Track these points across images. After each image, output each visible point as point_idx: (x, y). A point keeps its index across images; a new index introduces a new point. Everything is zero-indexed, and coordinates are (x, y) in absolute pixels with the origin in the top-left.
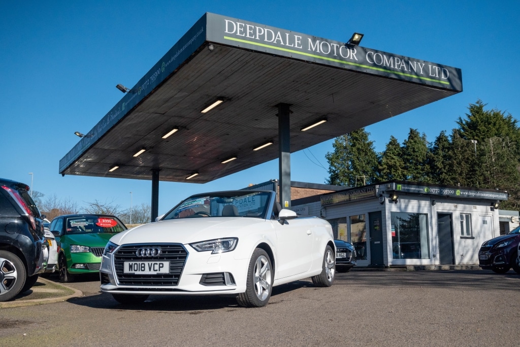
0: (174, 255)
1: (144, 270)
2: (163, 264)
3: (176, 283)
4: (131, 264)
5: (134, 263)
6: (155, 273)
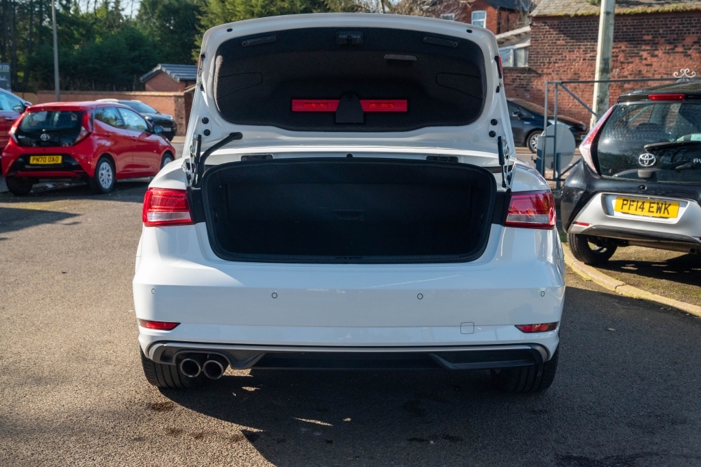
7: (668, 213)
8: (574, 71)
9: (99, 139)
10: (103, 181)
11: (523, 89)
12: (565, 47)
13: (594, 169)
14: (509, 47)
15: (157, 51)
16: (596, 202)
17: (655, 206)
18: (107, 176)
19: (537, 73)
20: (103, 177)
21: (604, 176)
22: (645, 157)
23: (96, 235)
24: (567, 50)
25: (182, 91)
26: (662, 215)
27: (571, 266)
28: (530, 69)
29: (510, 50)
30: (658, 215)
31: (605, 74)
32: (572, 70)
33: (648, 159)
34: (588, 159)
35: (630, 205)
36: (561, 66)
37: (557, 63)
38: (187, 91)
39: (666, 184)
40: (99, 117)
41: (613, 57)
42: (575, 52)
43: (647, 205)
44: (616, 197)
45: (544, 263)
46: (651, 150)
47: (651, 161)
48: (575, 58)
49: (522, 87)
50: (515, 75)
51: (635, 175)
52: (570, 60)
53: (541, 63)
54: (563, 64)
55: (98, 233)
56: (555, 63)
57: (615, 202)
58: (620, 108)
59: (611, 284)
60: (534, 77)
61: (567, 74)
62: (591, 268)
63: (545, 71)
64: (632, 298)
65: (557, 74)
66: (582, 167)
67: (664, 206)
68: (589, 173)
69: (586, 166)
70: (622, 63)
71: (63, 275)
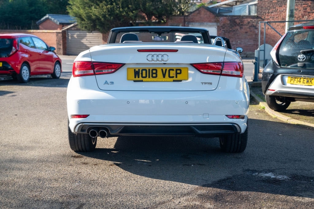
7: (312, 84)
8: (282, 17)
9: (22, 53)
10: (24, 76)
11: (254, 28)
12: (277, 4)
13: (277, 63)
14: (246, 4)
15: (45, 7)
16: (278, 79)
17: (306, 80)
18: (26, 74)
19: (262, 19)
20: (24, 74)
21: (282, 66)
22: (301, 56)
23: (26, 101)
24: (278, 6)
25: (60, 29)
26: (309, 84)
27: (268, 112)
28: (257, 16)
29: (246, 5)
30: (307, 84)
31: (291, 18)
32: (281, 17)
33: (302, 57)
34: (275, 59)
35: (294, 80)
36: (275, 15)
37: (273, 13)
38: (63, 30)
39: (311, 69)
40: (21, 41)
41: (304, 9)
42: (283, 7)
43: (302, 80)
44: (287, 76)
45: (238, 90)
46: (304, 53)
47: (303, 59)
48: (283, 10)
49: (253, 27)
50: (249, 20)
51: (297, 66)
52: (280, 11)
53: (264, 13)
54: (276, 14)
55: (27, 100)
56: (271, 13)
57: (287, 79)
58: (290, 33)
59: (285, 119)
60: (260, 21)
61: (278, 19)
62: (277, 112)
63: (266, 17)
64: (294, 124)
65: (273, 19)
66: (272, 62)
67: (310, 80)
68: (275, 65)
69: (274, 62)
70: (309, 13)
71: (16, 116)
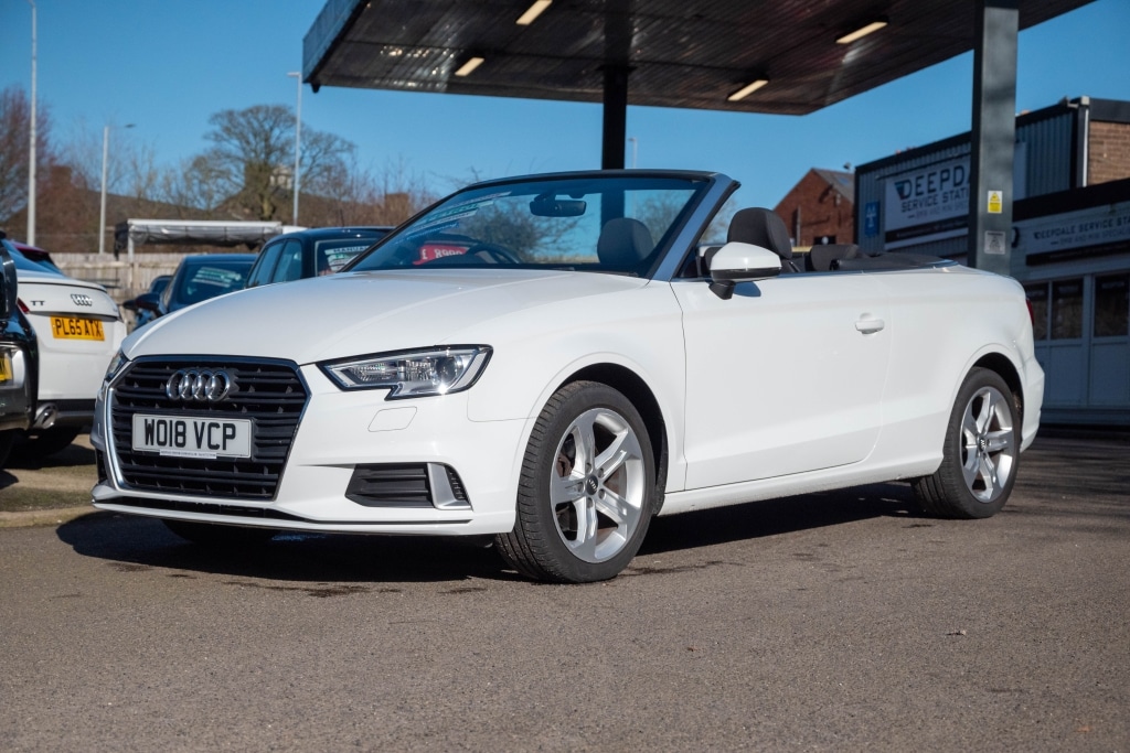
0: (270, 398)
1: (183, 445)
2: (233, 427)
3: (272, 492)
4: (150, 422)
5: (157, 418)
6: (212, 455)
